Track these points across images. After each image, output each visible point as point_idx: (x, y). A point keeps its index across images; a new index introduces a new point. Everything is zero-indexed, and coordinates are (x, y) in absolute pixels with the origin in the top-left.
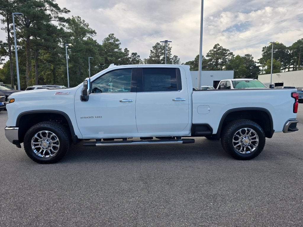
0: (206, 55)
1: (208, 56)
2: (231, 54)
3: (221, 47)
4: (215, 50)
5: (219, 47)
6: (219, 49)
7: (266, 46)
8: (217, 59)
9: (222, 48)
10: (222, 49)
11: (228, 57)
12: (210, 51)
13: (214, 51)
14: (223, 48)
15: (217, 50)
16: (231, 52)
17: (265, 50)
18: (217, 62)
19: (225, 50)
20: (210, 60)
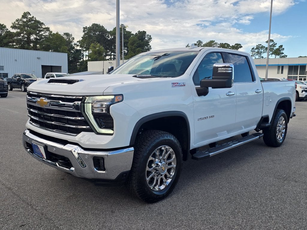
0: (12, 25)
1: (14, 27)
2: (48, 29)
3: (33, 17)
4: (25, 20)
5: (29, 16)
6: (31, 19)
7: (87, 27)
8: (29, 34)
9: (34, 19)
10: (35, 21)
11: (44, 33)
12: (17, 21)
13: (24, 22)
14: (37, 19)
15: (27, 21)
16: (47, 27)
17: (86, 31)
18: (29, 38)
19: (38, 22)
20: (18, 34)
